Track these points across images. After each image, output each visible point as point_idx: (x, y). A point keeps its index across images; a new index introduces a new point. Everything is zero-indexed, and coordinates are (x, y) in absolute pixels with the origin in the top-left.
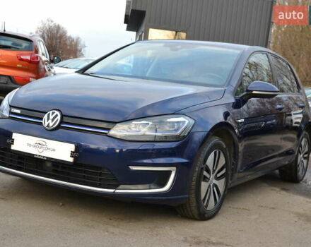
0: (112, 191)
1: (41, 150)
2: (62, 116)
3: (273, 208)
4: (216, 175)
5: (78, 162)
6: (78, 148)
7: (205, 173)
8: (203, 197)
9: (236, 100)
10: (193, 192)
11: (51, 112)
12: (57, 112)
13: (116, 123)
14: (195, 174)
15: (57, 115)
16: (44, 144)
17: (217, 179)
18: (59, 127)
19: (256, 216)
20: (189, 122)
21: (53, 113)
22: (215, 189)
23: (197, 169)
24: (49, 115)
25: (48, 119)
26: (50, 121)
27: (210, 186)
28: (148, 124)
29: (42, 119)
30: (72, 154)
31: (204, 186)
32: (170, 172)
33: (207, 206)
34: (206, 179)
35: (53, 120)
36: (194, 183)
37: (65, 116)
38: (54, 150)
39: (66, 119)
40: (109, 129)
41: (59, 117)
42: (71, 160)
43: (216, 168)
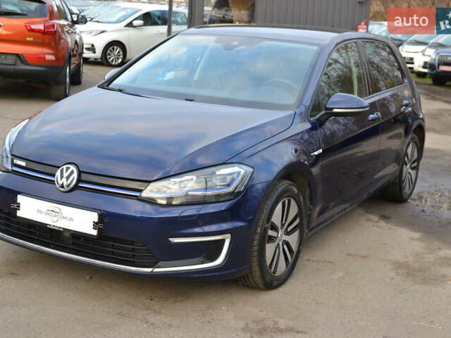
0: (149, 270)
1: (55, 219)
2: (80, 173)
3: (365, 257)
4: (287, 229)
5: (104, 234)
6: (102, 216)
7: (271, 233)
8: (268, 262)
9: (312, 123)
10: (255, 259)
11: (65, 167)
12: (72, 168)
13: (150, 182)
14: (257, 237)
15: (72, 172)
16: (59, 211)
17: (288, 233)
18: (76, 187)
19: (341, 274)
20: (246, 172)
21: (68, 169)
22: (285, 247)
23: (259, 231)
24: (62, 171)
25: (62, 177)
26: (64, 180)
27: (278, 244)
28: (192, 179)
29: (54, 175)
30: (96, 225)
31: (270, 249)
32: (223, 241)
33: (275, 272)
34: (271, 239)
35: (68, 178)
36: (256, 248)
37: (84, 172)
38: (71, 219)
39: (84, 177)
40: (141, 191)
41: (75, 175)
42: (94, 233)
43: (286, 220)
